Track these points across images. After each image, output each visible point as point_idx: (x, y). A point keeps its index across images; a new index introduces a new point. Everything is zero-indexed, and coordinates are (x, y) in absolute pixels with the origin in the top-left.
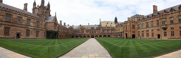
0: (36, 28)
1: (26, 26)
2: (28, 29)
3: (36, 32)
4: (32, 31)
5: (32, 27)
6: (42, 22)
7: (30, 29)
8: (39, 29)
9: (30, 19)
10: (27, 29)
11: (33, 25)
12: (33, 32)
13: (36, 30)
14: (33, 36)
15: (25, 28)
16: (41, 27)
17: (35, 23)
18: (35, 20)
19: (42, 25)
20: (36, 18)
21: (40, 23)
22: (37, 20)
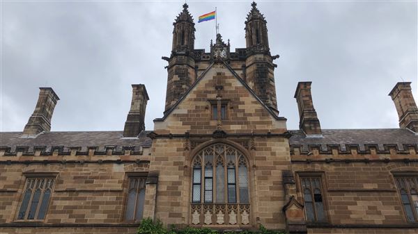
16: (73, 221)
17: (6, 196)
18: (6, 170)
19: (88, 195)
20: (19, 154)
21: (62, 187)
22: (27, 163)
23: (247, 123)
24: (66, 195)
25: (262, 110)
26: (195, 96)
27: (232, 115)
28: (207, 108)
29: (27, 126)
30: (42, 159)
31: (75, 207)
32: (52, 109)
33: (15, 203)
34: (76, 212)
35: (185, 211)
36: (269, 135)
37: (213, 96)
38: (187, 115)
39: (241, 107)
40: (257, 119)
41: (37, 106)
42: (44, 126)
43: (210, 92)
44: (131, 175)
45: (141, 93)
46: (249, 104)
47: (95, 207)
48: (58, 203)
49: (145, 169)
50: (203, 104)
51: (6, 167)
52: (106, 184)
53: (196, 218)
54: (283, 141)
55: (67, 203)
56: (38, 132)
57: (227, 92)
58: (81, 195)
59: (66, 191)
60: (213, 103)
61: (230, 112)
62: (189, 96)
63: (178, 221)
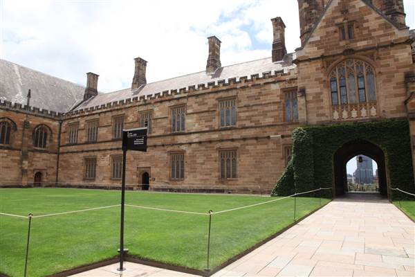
0: (215, 136)
1: (169, 140)
2: (176, 148)
3: (216, 155)
4: (192, 156)
5: (194, 138)
6: (254, 91)
7: (183, 148)
8: (236, 135)
9: (184, 105)
10: (170, 149)
11: (197, 127)
12: (200, 160)
13: (219, 145)
14: (199, 177)
15: (163, 145)
16: (253, 124)
17: (211, 114)
18: (206, 99)
19: (259, 107)
20: (211, 87)
21: (242, 104)
22: (217, 92)
23: (372, 38)
24: (245, 109)
25: (385, 24)
26: (324, 24)
27: (358, 33)
28: (335, 32)
29: (208, 67)
30: (225, 88)
31: (253, 116)
32: (219, 51)
33: (217, 117)
34: (254, 118)
35: (327, 111)
36: (392, 45)
37: (340, 20)
38: (320, 41)
39: (365, 25)
40: (381, 32)
41: (210, 51)
42: (217, 64)
43: (337, 18)
44: (284, 90)
45: (279, 24)
46: (373, 20)
47: (265, 114)
48: (242, 115)
49: (294, 85)
50: (332, 29)
51: (206, 97)
52: (269, 99)
53: (336, 115)
54: (406, 48)
55: (247, 114)
56: (214, 70)
57: (352, 14)
58: (254, 108)
59: (245, 106)
60: (340, 26)
61: (356, 31)
62: (319, 25)
63: (324, 119)
